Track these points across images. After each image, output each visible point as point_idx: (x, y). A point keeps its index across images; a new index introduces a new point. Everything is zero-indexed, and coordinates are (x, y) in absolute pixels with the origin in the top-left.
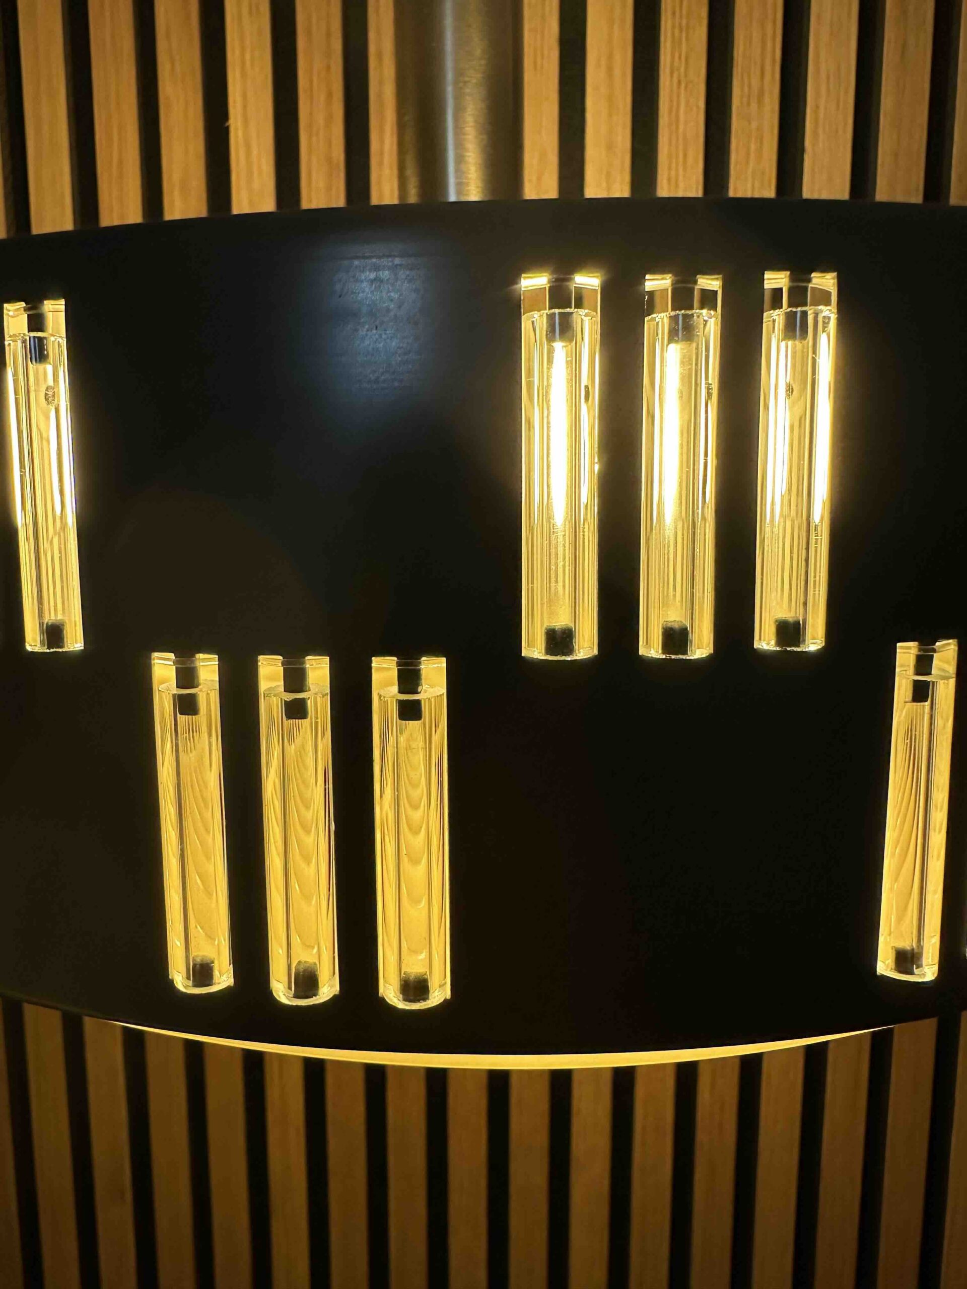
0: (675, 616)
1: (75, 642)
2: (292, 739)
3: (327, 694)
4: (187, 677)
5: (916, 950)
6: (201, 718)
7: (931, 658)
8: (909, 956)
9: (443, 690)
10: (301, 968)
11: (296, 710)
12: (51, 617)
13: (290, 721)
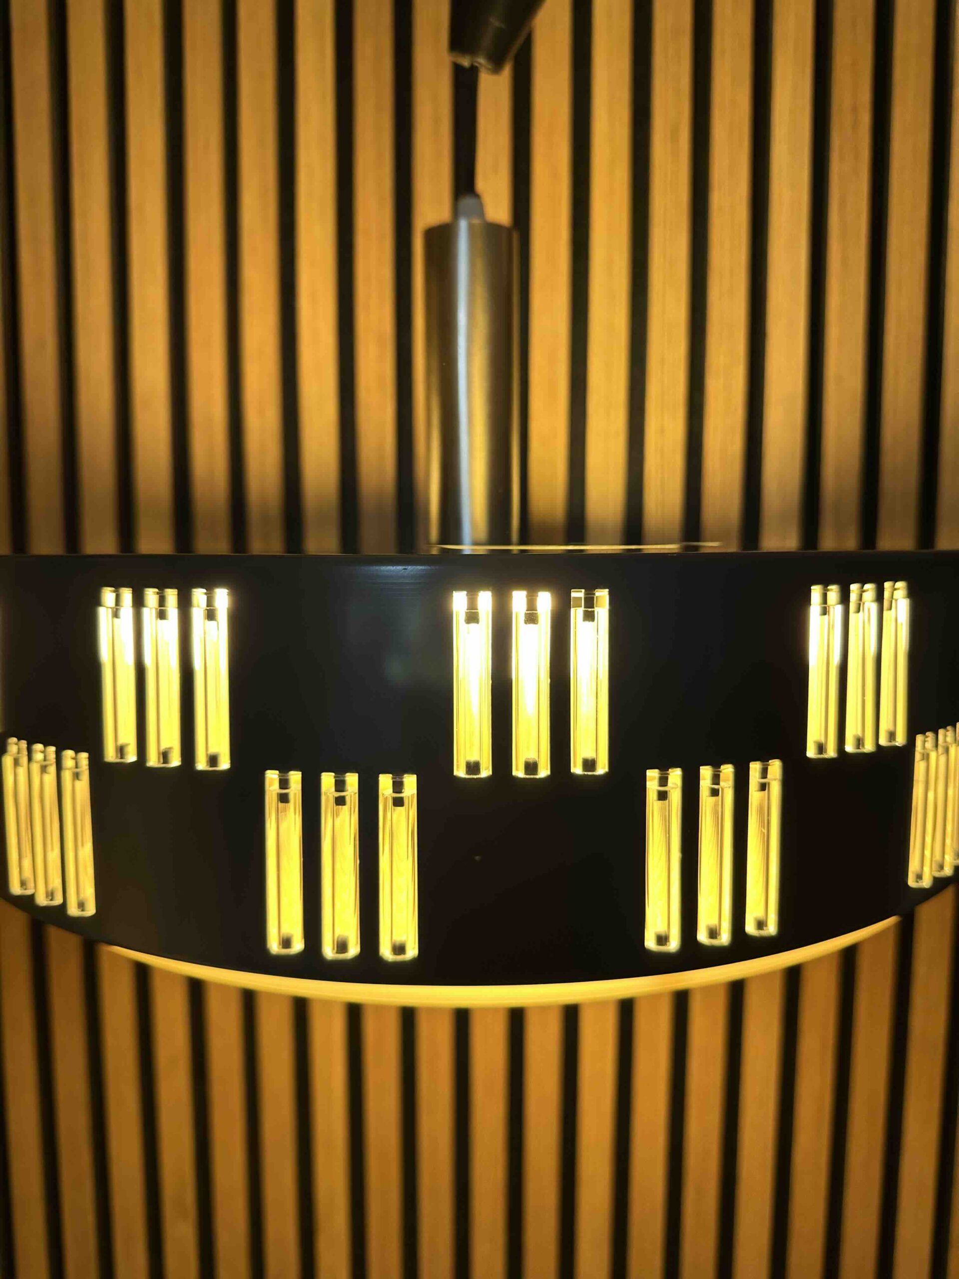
0: (532, 756)
1: (225, 764)
2: (337, 815)
3: (356, 793)
4: (284, 784)
5: (667, 933)
6: (291, 805)
7: (667, 778)
8: (663, 938)
9: (415, 791)
10: (340, 939)
11: (340, 801)
12: (213, 750)
13: (337, 806)
